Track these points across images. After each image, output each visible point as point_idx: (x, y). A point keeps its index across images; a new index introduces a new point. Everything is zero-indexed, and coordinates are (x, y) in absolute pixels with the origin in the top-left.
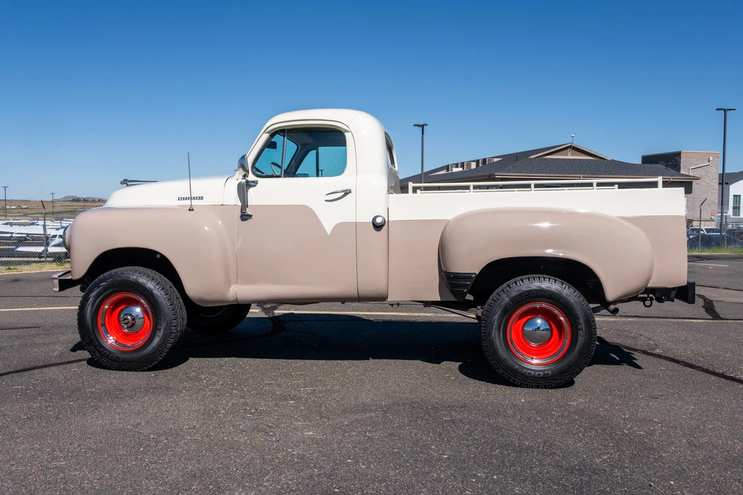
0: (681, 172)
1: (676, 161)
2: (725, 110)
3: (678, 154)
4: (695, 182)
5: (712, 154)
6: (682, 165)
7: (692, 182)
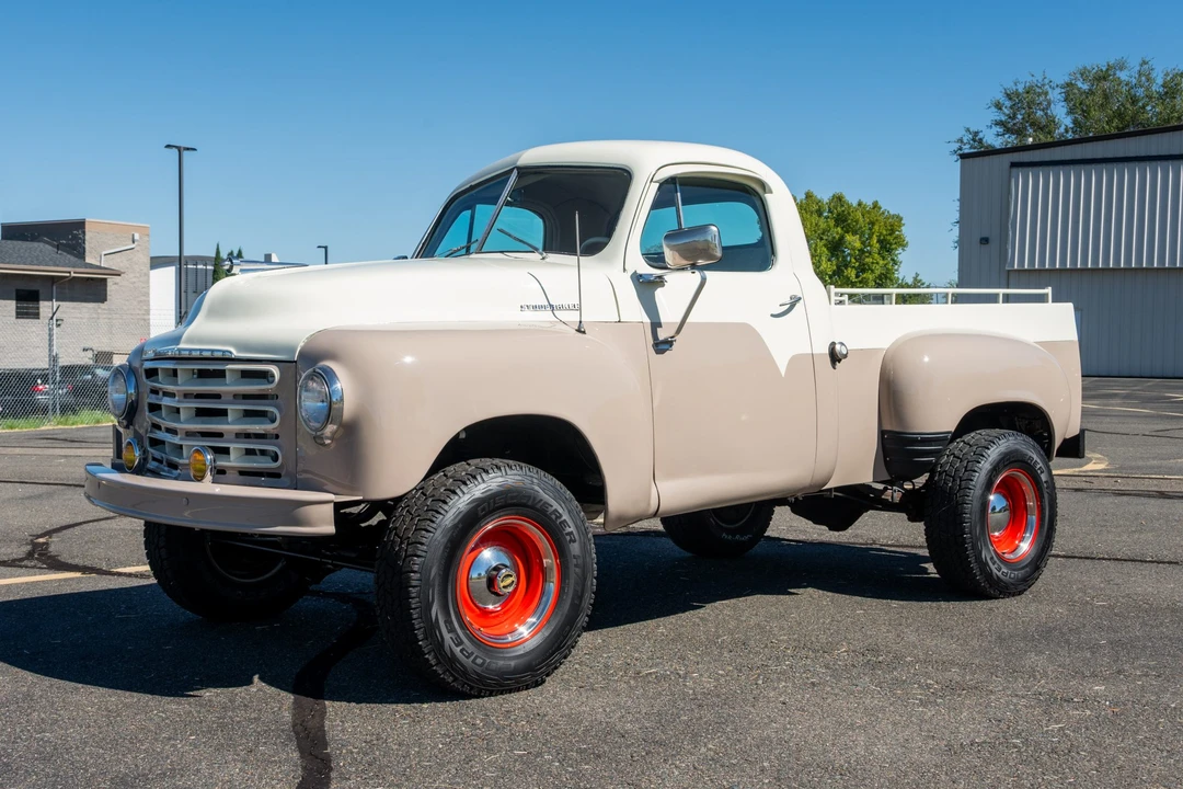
0: (88, 260)
1: (75, 237)
2: (179, 148)
3: (80, 225)
4: (111, 281)
5: (138, 228)
6: (87, 246)
7: (105, 280)
